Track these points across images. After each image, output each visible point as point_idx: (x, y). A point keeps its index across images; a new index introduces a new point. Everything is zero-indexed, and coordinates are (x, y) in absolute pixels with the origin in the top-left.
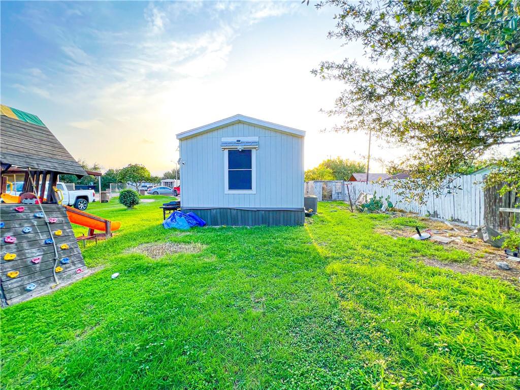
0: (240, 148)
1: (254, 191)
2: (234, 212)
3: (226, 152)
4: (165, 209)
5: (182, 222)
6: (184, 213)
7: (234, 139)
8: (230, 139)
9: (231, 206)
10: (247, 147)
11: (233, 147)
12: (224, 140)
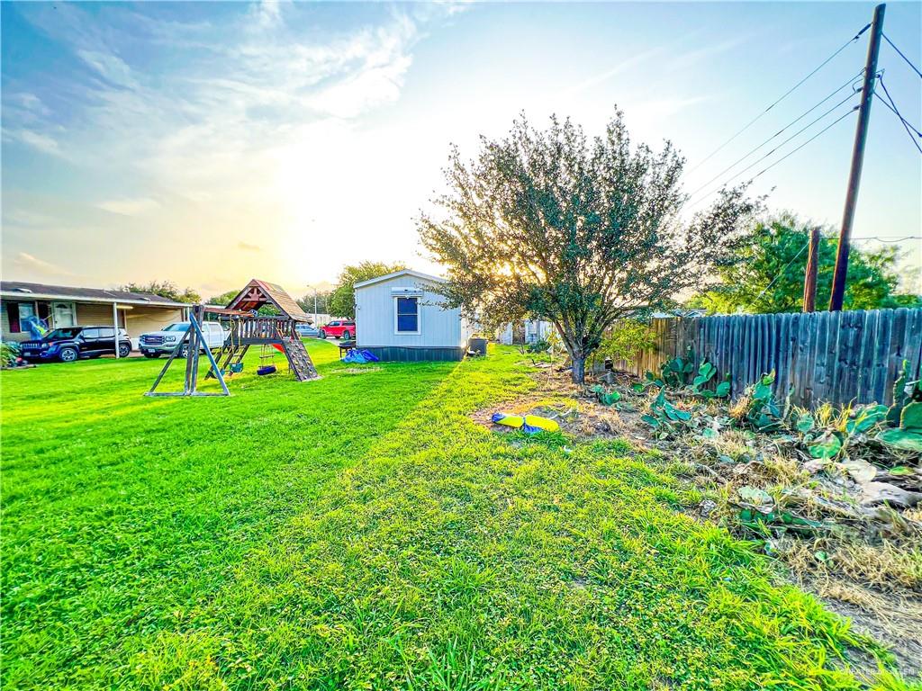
0: (407, 296)
1: (419, 332)
2: (403, 350)
3: (396, 299)
4: (341, 347)
5: (360, 358)
6: (360, 350)
7: (403, 289)
8: (398, 288)
9: (400, 345)
10: (414, 295)
11: (400, 296)
12: (394, 289)
